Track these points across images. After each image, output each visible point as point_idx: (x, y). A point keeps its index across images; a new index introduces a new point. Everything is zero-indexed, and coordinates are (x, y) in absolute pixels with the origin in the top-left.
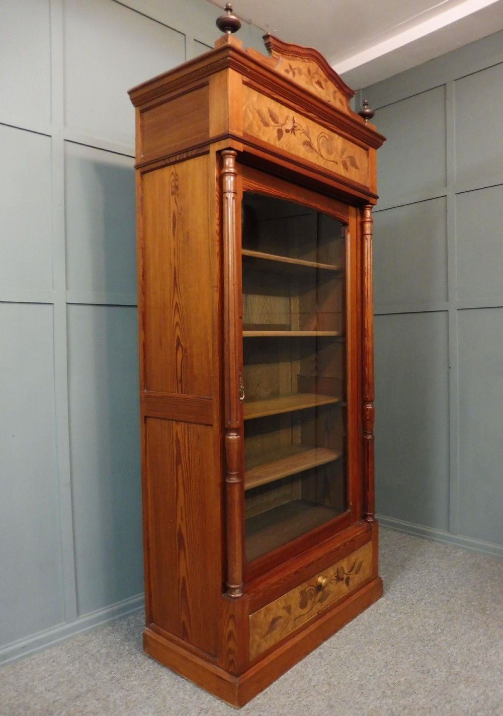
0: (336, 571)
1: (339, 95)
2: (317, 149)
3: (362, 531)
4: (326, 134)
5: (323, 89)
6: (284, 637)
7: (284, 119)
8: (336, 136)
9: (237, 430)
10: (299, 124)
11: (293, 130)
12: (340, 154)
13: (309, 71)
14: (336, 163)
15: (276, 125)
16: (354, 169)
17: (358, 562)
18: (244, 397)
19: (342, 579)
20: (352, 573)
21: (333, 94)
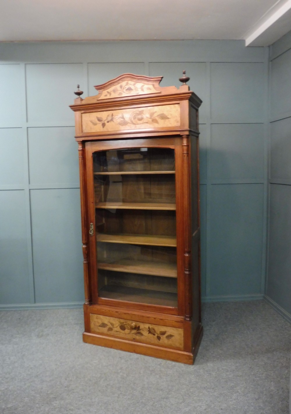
0: (148, 328)
1: (147, 86)
2: (130, 122)
5: (132, 90)
6: (109, 333)
7: (106, 117)
10: (116, 115)
11: (112, 120)
12: (149, 117)
13: (121, 87)
14: (147, 123)
15: (101, 122)
17: (168, 333)
19: (154, 335)
20: (163, 336)
21: (141, 88)
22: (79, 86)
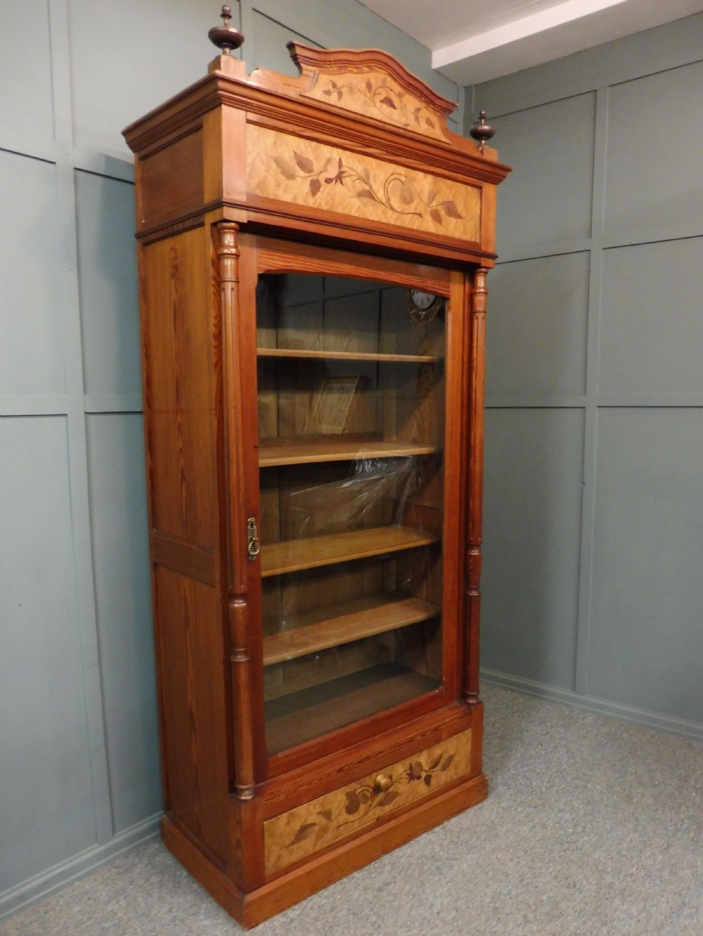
0: (408, 768)
1: (426, 113)
2: (384, 201)
3: (456, 716)
4: (401, 174)
5: (395, 108)
6: (318, 848)
7: (323, 163)
8: (421, 175)
9: (242, 596)
10: (350, 168)
11: (339, 178)
12: (426, 200)
13: (369, 86)
14: (420, 215)
15: (307, 175)
16: (453, 220)
17: (446, 757)
18: (258, 551)
19: (419, 778)
20: (435, 769)
21: (414, 114)
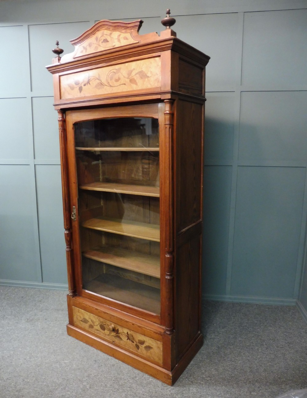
0: (126, 333)
2: (107, 85)
4: (114, 69)
10: (92, 76)
11: (89, 82)
12: (127, 76)
13: (97, 39)
14: (125, 84)
15: (78, 86)
17: (147, 344)
19: (133, 342)
21: (117, 39)
22: (58, 43)
